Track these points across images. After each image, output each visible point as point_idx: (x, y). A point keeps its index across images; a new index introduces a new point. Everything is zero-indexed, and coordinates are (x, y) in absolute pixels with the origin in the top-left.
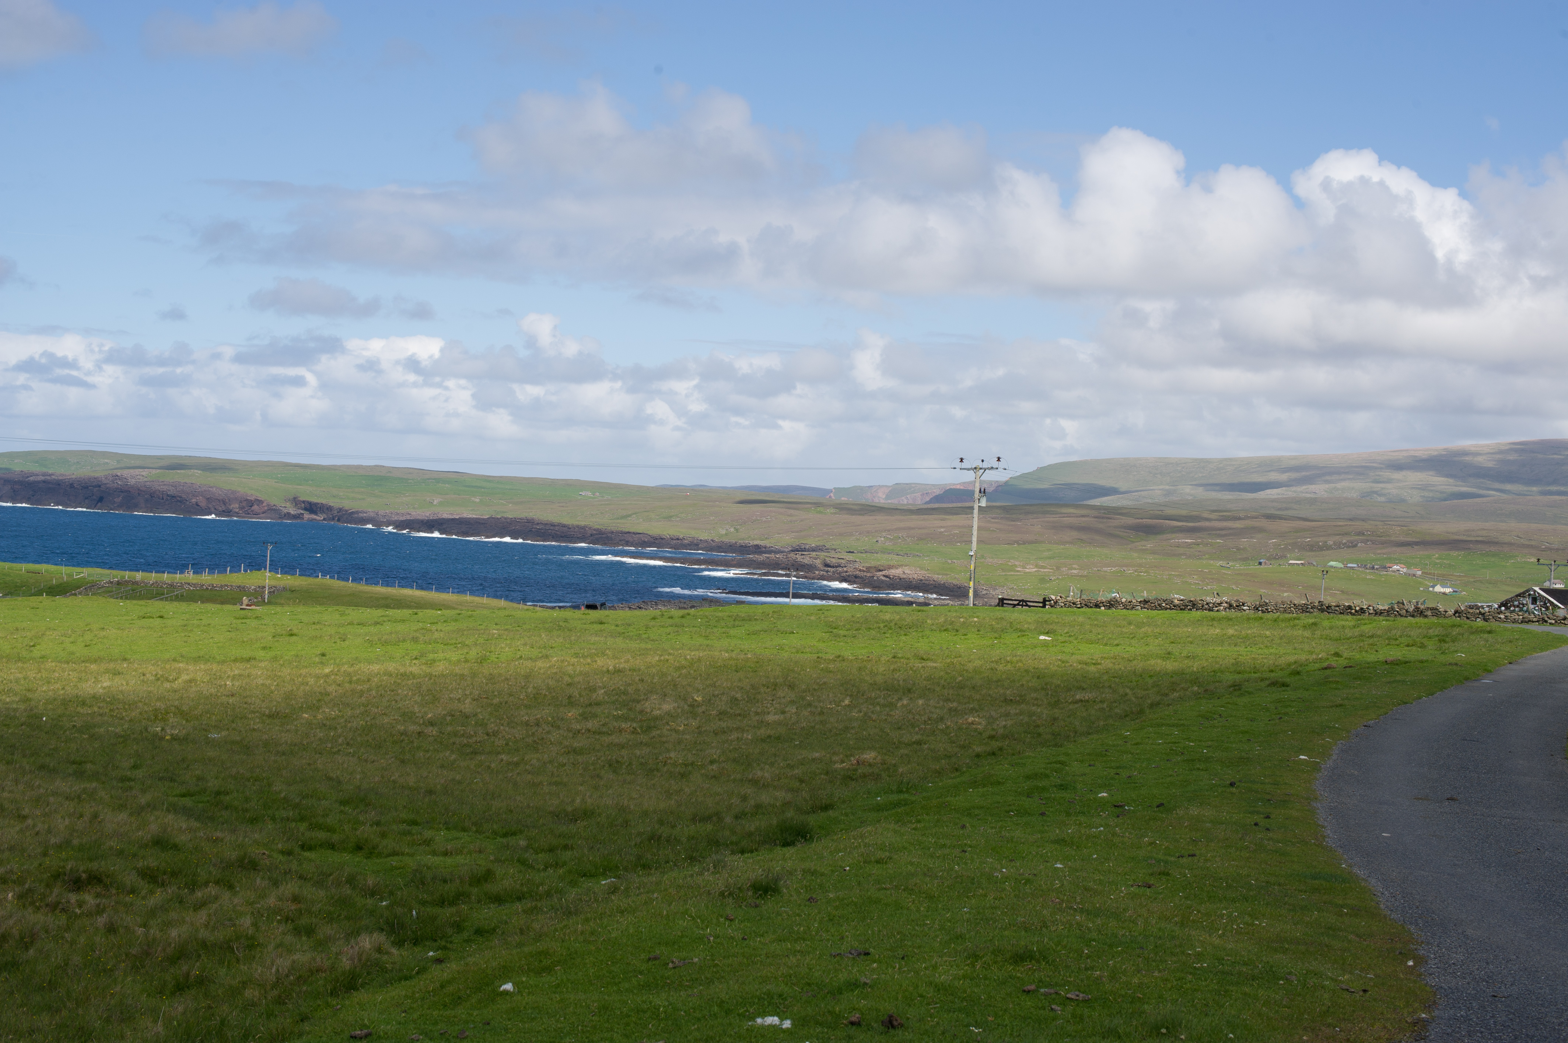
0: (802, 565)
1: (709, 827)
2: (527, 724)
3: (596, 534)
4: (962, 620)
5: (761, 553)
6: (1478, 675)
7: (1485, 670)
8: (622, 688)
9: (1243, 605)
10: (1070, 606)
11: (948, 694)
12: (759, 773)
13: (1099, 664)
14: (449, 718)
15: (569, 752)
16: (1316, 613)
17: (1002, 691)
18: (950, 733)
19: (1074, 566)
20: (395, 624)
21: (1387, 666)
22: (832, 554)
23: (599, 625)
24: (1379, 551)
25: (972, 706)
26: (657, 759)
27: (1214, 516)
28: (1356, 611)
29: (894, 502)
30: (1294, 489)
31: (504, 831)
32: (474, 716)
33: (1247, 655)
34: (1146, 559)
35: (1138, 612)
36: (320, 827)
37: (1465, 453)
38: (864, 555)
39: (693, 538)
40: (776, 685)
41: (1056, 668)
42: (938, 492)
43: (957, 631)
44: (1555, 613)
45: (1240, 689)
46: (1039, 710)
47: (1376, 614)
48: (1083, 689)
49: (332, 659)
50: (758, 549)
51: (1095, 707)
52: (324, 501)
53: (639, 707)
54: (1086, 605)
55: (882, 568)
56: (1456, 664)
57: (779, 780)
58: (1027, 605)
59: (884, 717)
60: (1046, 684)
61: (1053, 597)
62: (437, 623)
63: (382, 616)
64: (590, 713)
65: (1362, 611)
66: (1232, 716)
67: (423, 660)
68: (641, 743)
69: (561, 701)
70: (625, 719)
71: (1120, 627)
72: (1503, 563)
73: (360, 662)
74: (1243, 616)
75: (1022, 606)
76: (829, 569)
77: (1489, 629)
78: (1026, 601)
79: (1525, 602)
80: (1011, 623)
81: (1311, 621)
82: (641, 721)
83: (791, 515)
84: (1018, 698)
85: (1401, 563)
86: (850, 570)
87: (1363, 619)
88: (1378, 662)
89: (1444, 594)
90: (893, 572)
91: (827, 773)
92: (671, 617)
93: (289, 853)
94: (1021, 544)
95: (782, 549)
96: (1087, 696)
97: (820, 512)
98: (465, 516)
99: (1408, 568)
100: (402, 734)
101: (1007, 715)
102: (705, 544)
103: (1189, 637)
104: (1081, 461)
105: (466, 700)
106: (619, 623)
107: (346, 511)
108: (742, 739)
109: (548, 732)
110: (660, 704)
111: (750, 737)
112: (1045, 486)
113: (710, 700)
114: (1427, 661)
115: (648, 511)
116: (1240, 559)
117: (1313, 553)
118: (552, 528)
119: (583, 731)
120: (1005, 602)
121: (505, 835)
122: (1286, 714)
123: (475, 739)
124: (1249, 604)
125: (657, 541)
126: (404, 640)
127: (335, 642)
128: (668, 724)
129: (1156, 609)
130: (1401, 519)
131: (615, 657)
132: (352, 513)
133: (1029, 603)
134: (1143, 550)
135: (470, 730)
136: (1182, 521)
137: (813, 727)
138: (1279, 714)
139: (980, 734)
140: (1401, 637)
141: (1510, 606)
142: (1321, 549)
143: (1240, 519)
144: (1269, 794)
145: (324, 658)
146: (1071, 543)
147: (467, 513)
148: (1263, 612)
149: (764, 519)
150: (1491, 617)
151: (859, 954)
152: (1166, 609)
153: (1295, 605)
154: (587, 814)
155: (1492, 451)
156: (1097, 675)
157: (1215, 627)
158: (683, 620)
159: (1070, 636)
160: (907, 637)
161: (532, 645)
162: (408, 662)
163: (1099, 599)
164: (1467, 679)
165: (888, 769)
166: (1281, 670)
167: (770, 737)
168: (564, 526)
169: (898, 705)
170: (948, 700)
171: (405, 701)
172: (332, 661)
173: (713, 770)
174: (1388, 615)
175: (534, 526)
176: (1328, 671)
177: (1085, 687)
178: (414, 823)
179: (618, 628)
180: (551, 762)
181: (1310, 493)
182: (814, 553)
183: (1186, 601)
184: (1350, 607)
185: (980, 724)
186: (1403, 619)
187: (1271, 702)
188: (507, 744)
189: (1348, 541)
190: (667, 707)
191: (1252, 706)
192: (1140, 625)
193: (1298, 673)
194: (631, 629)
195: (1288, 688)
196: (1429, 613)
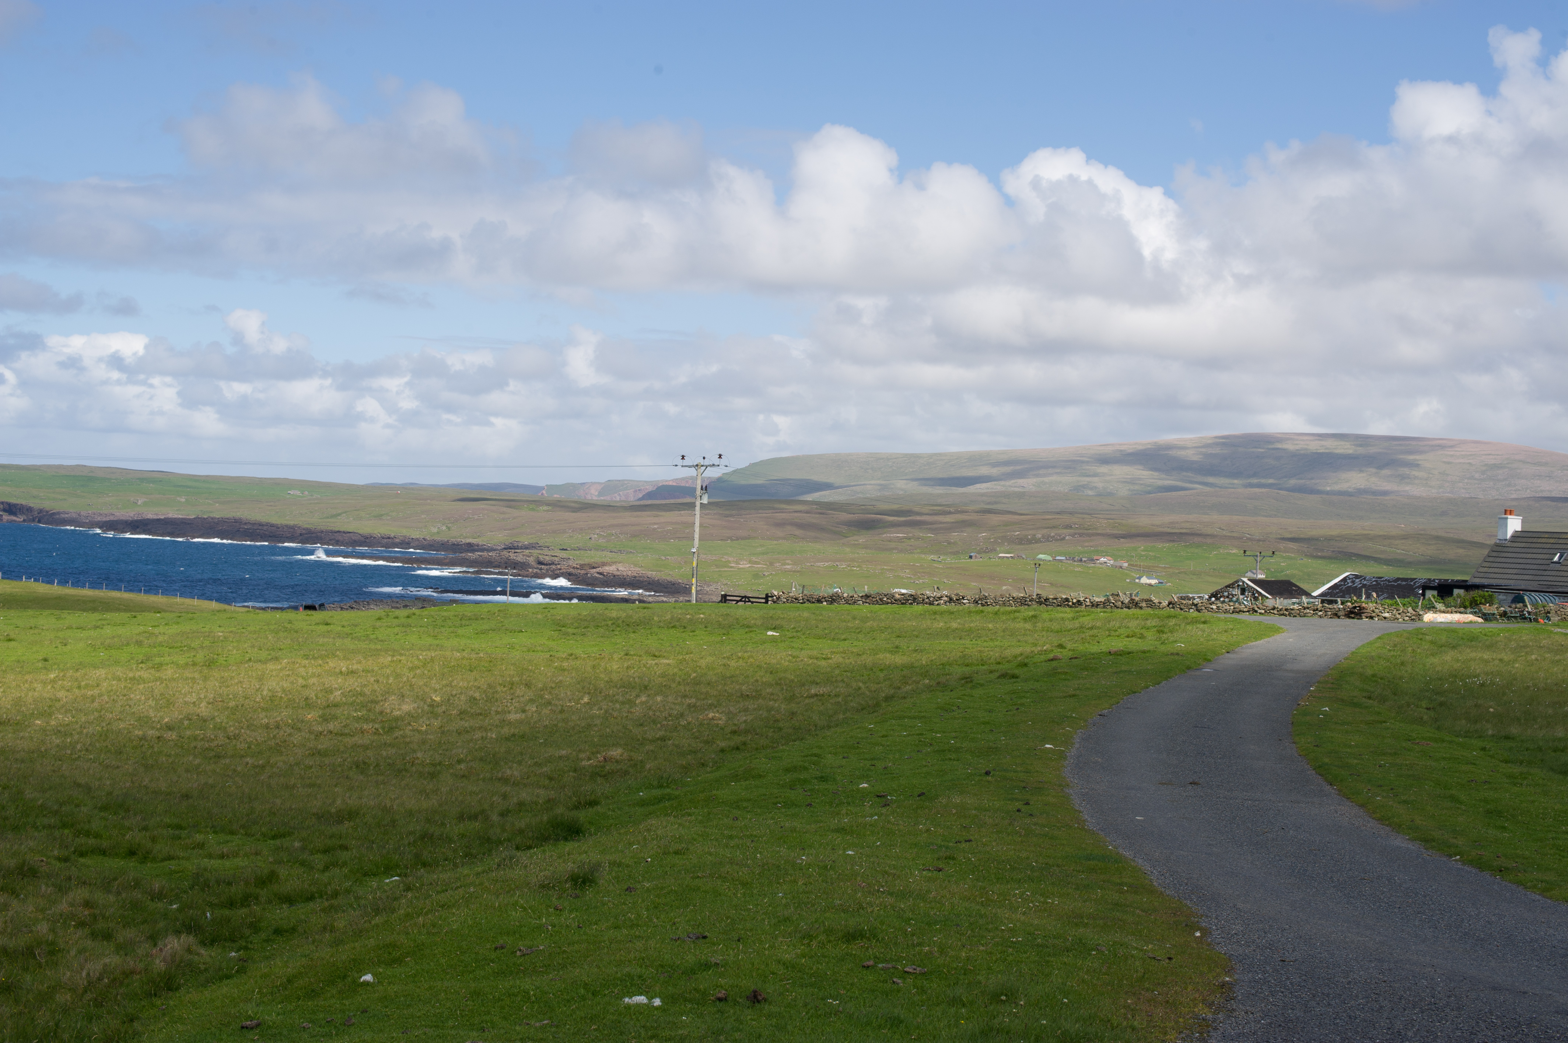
0: (515, 563)
1: (477, 825)
2: (267, 727)
3: (306, 534)
4: (688, 616)
5: (473, 551)
6: (1199, 664)
7: (1205, 659)
8: (358, 689)
9: (963, 598)
10: (792, 602)
11: (685, 691)
12: (509, 772)
13: (828, 659)
14: (186, 722)
15: (313, 754)
16: (1035, 606)
17: (737, 687)
18: (693, 729)
19: (787, 561)
20: (115, 628)
21: (1111, 657)
22: (546, 552)
23: (325, 626)
24: (1086, 544)
25: (710, 702)
26: (404, 759)
27: (926, 510)
28: (1073, 603)
29: (606, 499)
30: (1002, 483)
31: (273, 833)
32: (211, 719)
33: (972, 648)
34: (858, 553)
35: (861, 607)
36: (88, 834)
37: (1169, 447)
38: (577, 552)
39: (405, 537)
40: (512, 684)
41: (787, 663)
42: (650, 488)
43: (685, 628)
44: (1265, 603)
45: (971, 682)
46: (776, 705)
47: (1093, 606)
48: (817, 684)
49: (55, 664)
50: (471, 547)
51: (831, 701)
52: (24, 502)
53: (378, 708)
54: (808, 600)
55: (597, 565)
56: (1178, 654)
57: (528, 778)
58: (749, 601)
59: (625, 715)
60: (780, 679)
61: (776, 593)
62: (158, 626)
63: (100, 620)
64: (330, 714)
65: (1079, 603)
66: (969, 708)
67: (150, 664)
68: (385, 744)
69: (299, 703)
70: (367, 720)
71: (845, 621)
72: (1207, 555)
73: (85, 667)
74: (964, 609)
75: (745, 602)
76: (543, 566)
77: (1203, 619)
78: (749, 598)
79: (1234, 593)
80: (737, 619)
81: (1031, 613)
82: (382, 721)
83: (504, 513)
84: (754, 694)
85: (1108, 556)
86: (564, 567)
87: (1081, 611)
88: (1101, 653)
89: (1150, 585)
90: (607, 569)
91: (575, 771)
92: (397, 618)
93: (66, 860)
94: (734, 540)
95: (495, 547)
96: (822, 690)
97: (533, 509)
98: (170, 516)
99: (1115, 561)
100: (141, 739)
101: (746, 710)
102: (417, 543)
103: (914, 631)
104: (793, 457)
105: (201, 703)
106: (345, 623)
107: (47, 512)
108: (486, 738)
109: (290, 735)
110: (399, 705)
111: (494, 736)
112: (760, 481)
113: (449, 700)
114: (1149, 651)
115: (359, 510)
116: (951, 553)
117: (1022, 546)
118: (260, 527)
119: (325, 733)
120: (728, 598)
121: (274, 838)
122: (1022, 705)
123: (217, 742)
124: (969, 598)
125: (367, 540)
126: (128, 644)
127: (56, 647)
128: (410, 724)
129: (877, 603)
130: (1107, 512)
131: (346, 658)
132: (54, 514)
133: (751, 600)
134: (855, 544)
135: (209, 733)
136: (893, 516)
137: (556, 725)
138: (1015, 705)
139: (722, 729)
140: (1119, 628)
141: (1221, 597)
142: (1030, 542)
143: (950, 513)
144: (1023, 781)
145: (47, 663)
146: (784, 538)
147: (173, 513)
148: (983, 605)
149: (476, 517)
150: (1203, 608)
151: (698, 938)
152: (888, 603)
153: (1013, 598)
154: (351, 814)
155: (1194, 445)
156: (829, 669)
157: (938, 621)
158: (410, 621)
159: (797, 631)
160: (636, 634)
161: (260, 647)
162: (134, 666)
163: (821, 595)
164: (1189, 668)
165: (635, 765)
166: (1007, 662)
167: (514, 735)
168: (272, 525)
169: (637, 702)
170: (685, 696)
171: (139, 706)
172: (56, 666)
173: (461, 769)
174: (1104, 607)
175: (242, 526)
176: (1054, 662)
177: (818, 681)
178: (180, 827)
179: (345, 629)
180: (298, 764)
181: (1019, 487)
182: (527, 551)
183: (907, 596)
184: (1067, 600)
185: (720, 719)
186: (1119, 610)
187: (1005, 694)
188: (249, 748)
189: (1056, 534)
190: (406, 708)
191: (988, 697)
192: (864, 620)
193: (1026, 665)
194: (357, 629)
195: (1018, 680)
196: (1144, 604)
